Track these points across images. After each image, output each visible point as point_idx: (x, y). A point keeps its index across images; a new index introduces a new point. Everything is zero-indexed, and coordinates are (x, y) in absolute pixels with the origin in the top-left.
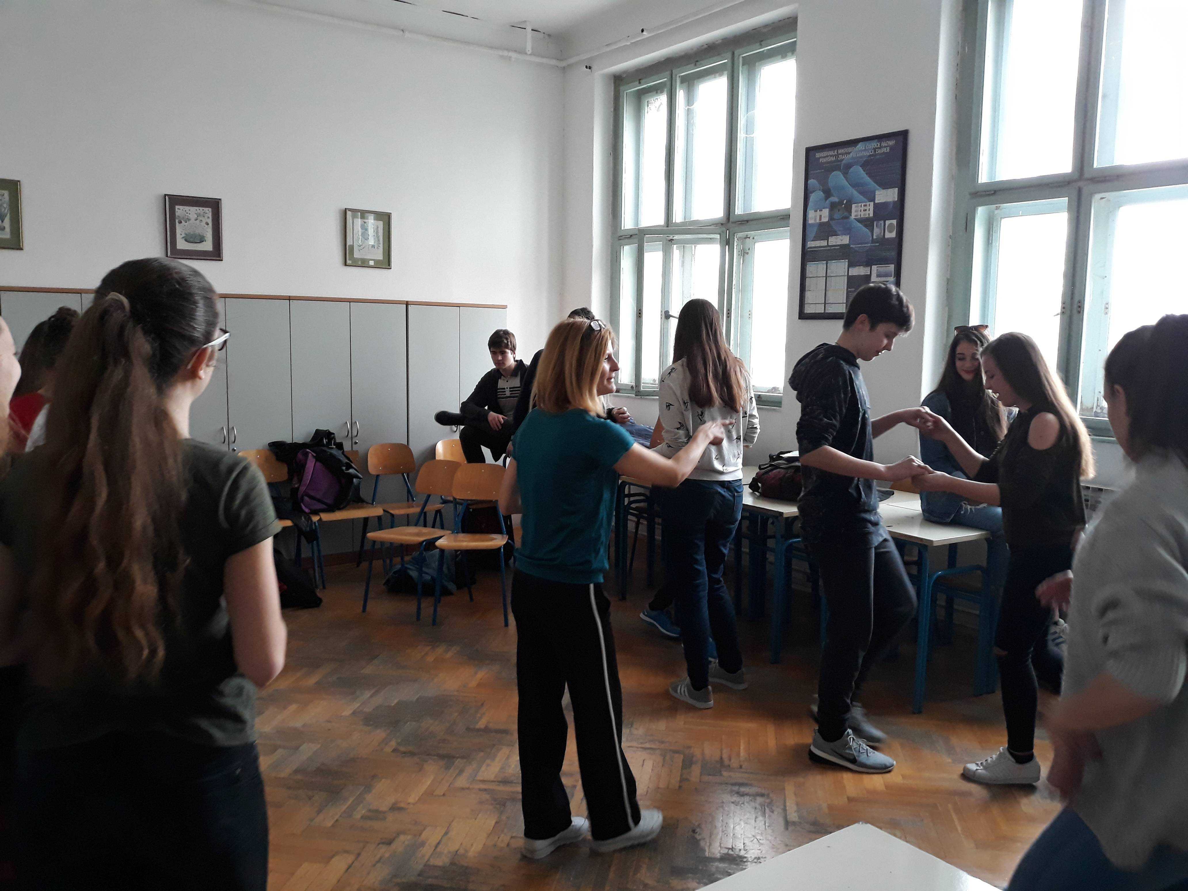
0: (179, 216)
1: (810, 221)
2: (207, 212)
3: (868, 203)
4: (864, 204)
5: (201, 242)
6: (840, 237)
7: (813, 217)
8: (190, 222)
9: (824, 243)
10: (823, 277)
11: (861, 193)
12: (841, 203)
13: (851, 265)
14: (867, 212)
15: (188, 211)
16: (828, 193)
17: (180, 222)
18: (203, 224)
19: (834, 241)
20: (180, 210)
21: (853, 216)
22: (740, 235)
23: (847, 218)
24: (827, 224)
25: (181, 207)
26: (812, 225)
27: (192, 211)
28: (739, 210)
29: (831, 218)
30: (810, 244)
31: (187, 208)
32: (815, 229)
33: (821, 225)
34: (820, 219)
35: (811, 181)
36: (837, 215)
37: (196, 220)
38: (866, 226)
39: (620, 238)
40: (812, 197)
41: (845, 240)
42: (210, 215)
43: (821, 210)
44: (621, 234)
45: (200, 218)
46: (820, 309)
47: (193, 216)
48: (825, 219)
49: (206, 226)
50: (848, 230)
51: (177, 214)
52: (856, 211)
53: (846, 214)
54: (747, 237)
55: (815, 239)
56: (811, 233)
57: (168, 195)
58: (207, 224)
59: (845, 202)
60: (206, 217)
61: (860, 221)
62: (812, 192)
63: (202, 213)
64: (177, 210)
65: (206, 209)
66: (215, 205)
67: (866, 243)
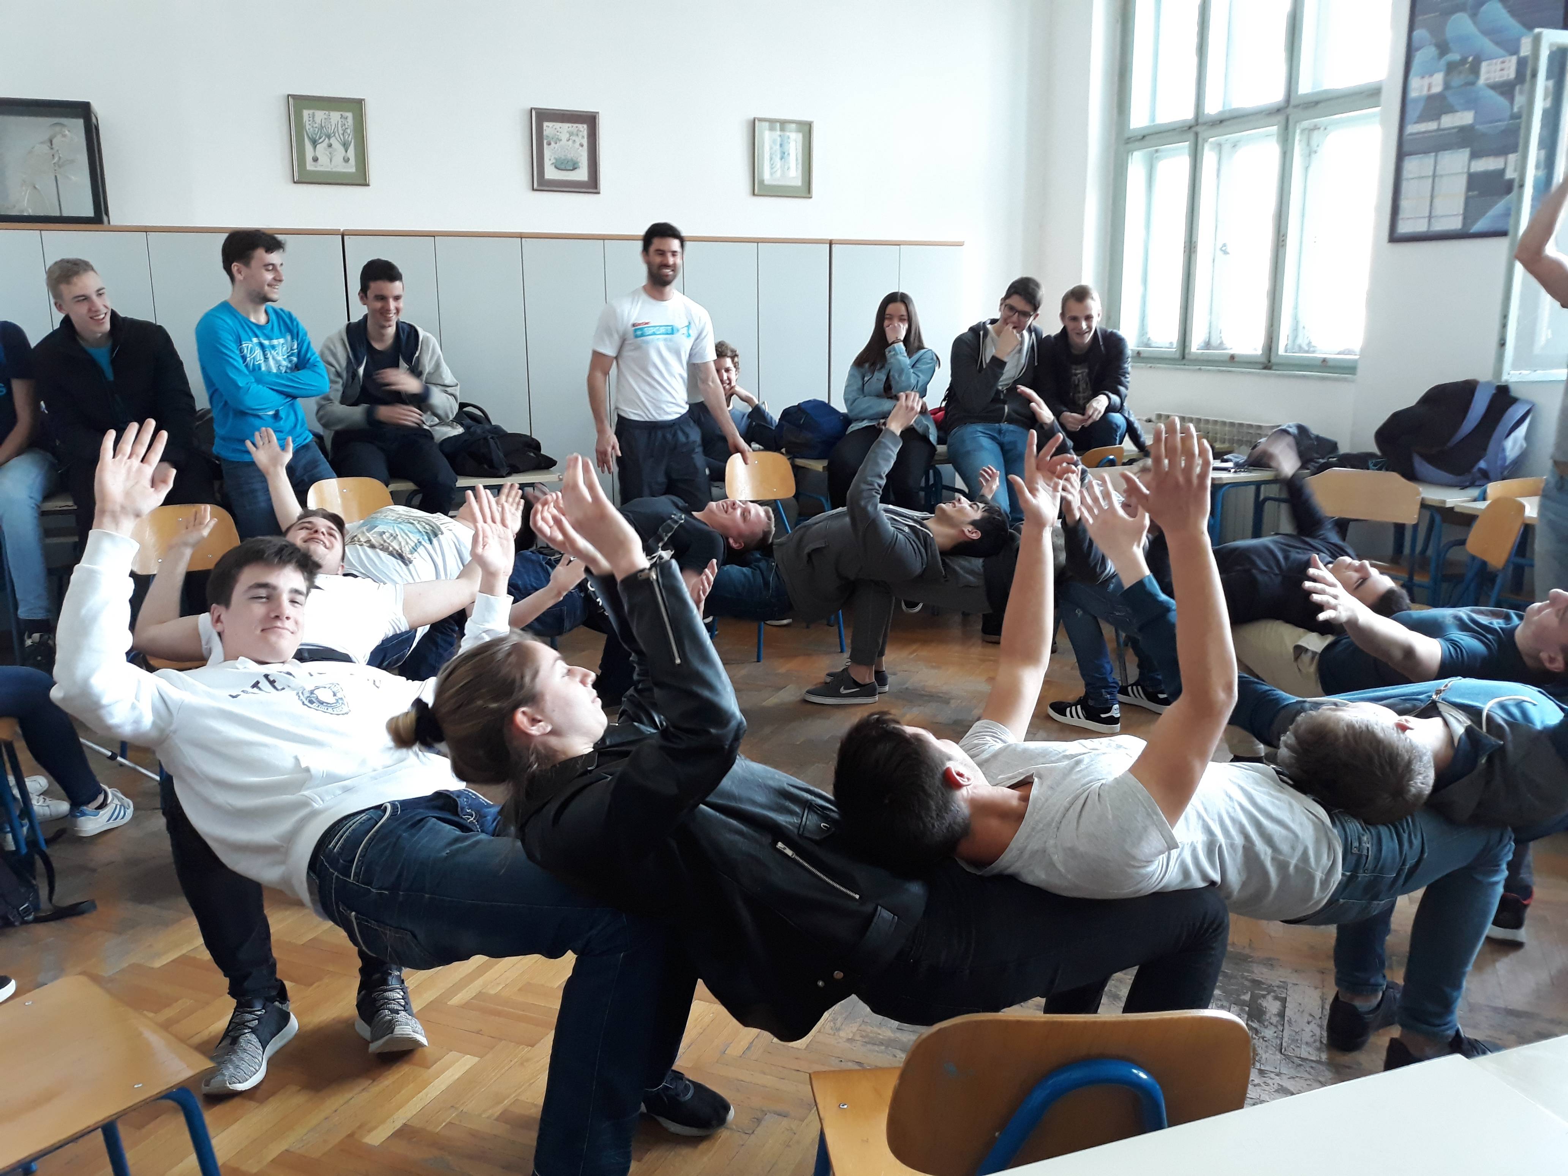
0: (547, 136)
1: (1413, 94)
2: (582, 129)
3: (1508, 58)
4: (1501, 60)
5: (574, 169)
6: (1459, 114)
7: (1419, 87)
8: (562, 143)
9: (1432, 126)
10: (1429, 177)
11: (1497, 43)
12: (1464, 61)
13: (1474, 156)
14: (1505, 72)
15: (558, 129)
16: (1443, 49)
17: (549, 144)
18: (577, 145)
19: (1449, 121)
20: (549, 128)
21: (1482, 81)
22: (1306, 124)
23: (1473, 84)
24: (1440, 97)
25: (550, 124)
26: (1416, 100)
27: (565, 128)
28: (1305, 88)
29: (1447, 86)
30: (1411, 129)
31: (558, 125)
32: (1421, 105)
33: (1431, 98)
34: (1429, 88)
35: (1418, 33)
36: (1457, 81)
37: (568, 140)
38: (1502, 94)
39: (1128, 141)
40: (1419, 58)
41: (1466, 118)
42: (585, 133)
43: (1431, 75)
44: (1130, 135)
45: (573, 138)
46: (1421, 227)
47: (564, 136)
48: (1437, 88)
49: (581, 148)
50: (1471, 103)
51: (545, 133)
52: (1488, 72)
53: (1471, 78)
54: (1316, 128)
55: (1421, 119)
56: (1413, 112)
57: (535, 109)
58: (582, 146)
59: (1470, 59)
60: (580, 137)
61: (1494, 87)
62: (1418, 49)
63: (575, 132)
64: (545, 127)
65: (580, 126)
66: (590, 120)
67: (1500, 121)
